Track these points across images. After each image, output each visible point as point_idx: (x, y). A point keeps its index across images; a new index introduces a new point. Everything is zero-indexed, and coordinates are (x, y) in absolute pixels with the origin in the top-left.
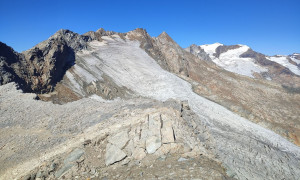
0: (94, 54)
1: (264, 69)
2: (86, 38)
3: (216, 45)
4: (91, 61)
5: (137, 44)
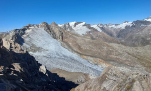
0: (28, 36)
1: (90, 30)
2: (24, 30)
3: (74, 22)
4: (27, 40)
5: (43, 29)
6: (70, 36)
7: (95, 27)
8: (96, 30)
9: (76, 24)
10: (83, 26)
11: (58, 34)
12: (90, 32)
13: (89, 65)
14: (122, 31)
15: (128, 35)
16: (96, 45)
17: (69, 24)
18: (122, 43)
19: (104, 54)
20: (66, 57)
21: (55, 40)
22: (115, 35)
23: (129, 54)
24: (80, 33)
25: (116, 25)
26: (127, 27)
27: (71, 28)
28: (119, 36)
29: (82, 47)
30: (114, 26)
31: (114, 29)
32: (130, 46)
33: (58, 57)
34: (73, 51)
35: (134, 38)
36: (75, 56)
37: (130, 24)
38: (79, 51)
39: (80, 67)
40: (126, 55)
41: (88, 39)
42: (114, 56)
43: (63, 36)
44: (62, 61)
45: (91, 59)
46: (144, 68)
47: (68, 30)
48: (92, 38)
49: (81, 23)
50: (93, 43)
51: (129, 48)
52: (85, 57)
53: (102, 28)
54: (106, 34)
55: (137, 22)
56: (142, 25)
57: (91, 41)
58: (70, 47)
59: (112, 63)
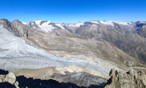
1: (55, 28)
3: (40, 21)
5: (2, 26)
6: (36, 33)
7: (59, 25)
8: (60, 28)
9: (42, 23)
10: (49, 24)
11: (22, 31)
12: (55, 30)
13: (56, 58)
14: (78, 29)
15: (82, 32)
16: (60, 40)
17: (34, 22)
18: (79, 37)
19: (67, 47)
20: (32, 54)
21: (19, 38)
22: (74, 31)
23: (84, 44)
24: (46, 31)
25: (74, 24)
26: (81, 26)
27: (37, 26)
28: (76, 32)
29: (49, 43)
30: (73, 25)
31: (73, 27)
32: (84, 39)
33: (22, 55)
34: (39, 47)
35: (86, 33)
36: (42, 52)
37: (82, 24)
38: (45, 47)
39: (47, 62)
40: (82, 45)
41: (54, 36)
42: (74, 48)
43: (28, 34)
44: (27, 59)
45: (57, 52)
46: (93, 53)
47: (34, 28)
48: (57, 34)
49: (47, 21)
50: (58, 38)
51: (83, 40)
52: (52, 51)
53: (65, 27)
54: (67, 31)
55: (86, 23)
56: (89, 25)
57: (56, 37)
58: (36, 44)
59: (73, 53)
